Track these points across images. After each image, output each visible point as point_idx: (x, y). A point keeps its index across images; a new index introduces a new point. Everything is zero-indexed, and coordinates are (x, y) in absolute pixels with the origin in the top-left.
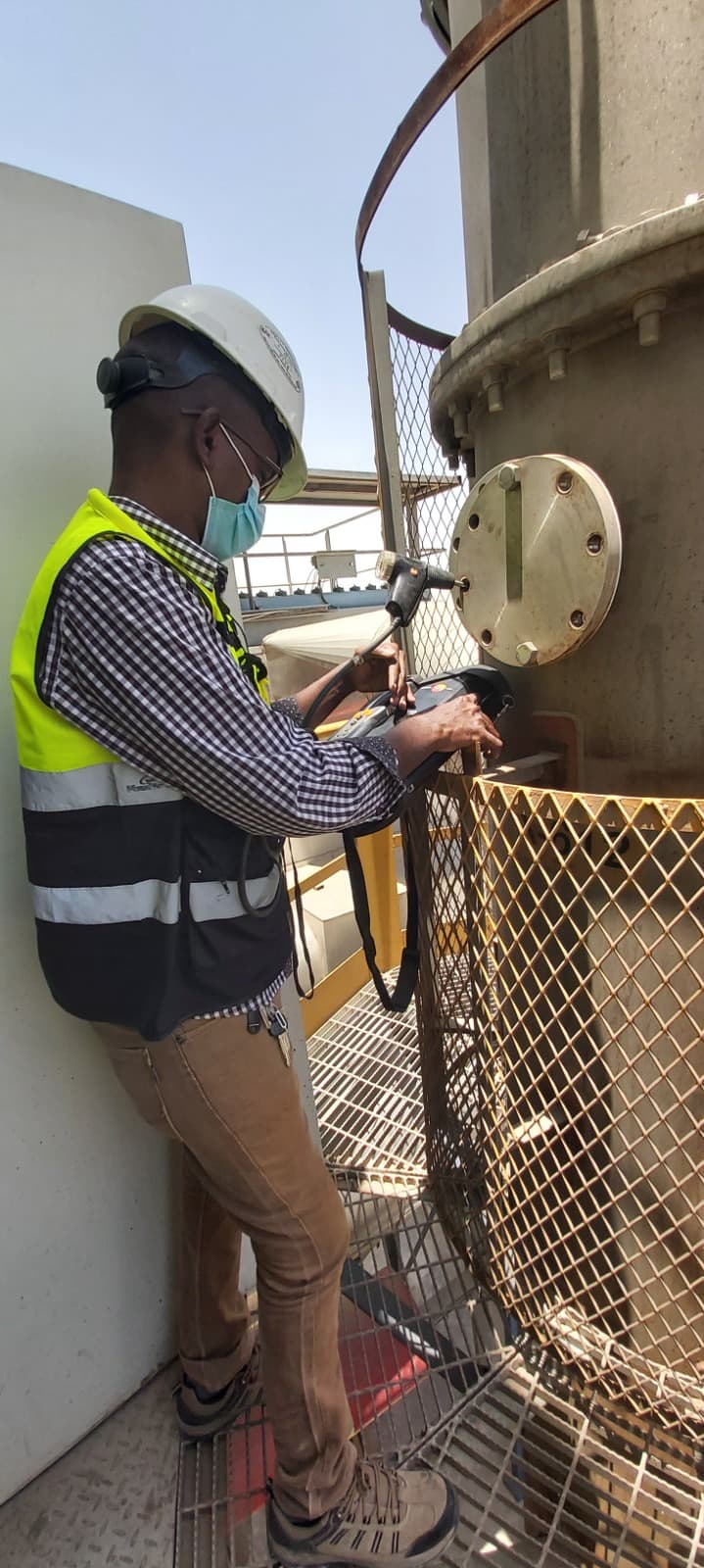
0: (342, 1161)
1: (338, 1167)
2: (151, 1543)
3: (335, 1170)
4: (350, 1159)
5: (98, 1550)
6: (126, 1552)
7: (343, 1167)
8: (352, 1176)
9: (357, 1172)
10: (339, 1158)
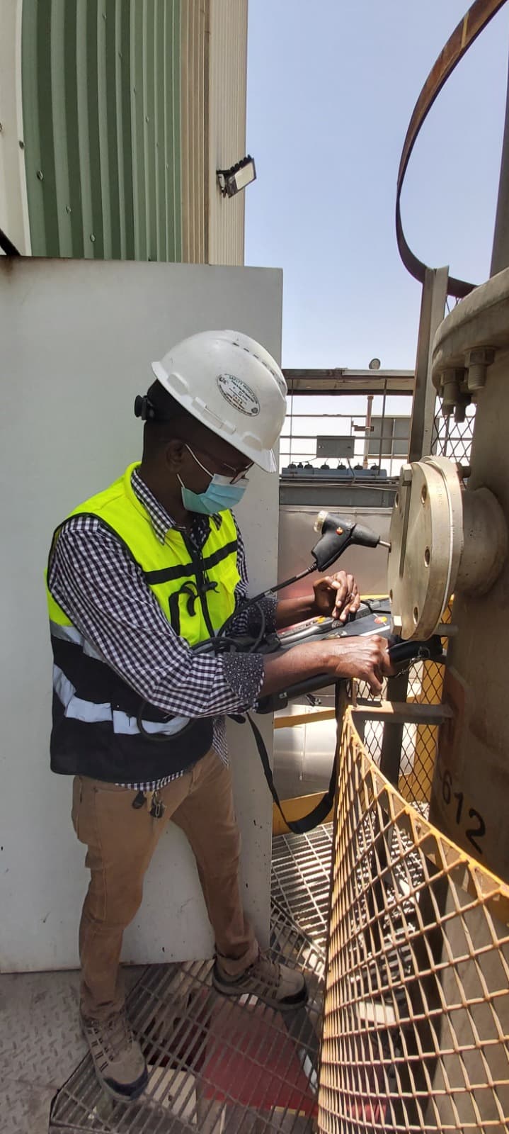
0: (302, 924)
1: (296, 925)
2: (70, 1055)
3: (293, 926)
4: (309, 926)
5: (50, 1035)
6: (59, 1049)
7: (299, 928)
8: (300, 938)
9: (306, 939)
10: (303, 920)
